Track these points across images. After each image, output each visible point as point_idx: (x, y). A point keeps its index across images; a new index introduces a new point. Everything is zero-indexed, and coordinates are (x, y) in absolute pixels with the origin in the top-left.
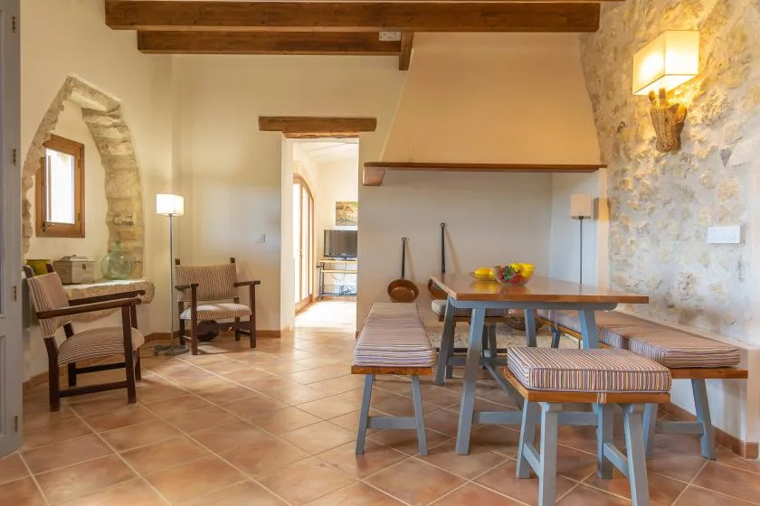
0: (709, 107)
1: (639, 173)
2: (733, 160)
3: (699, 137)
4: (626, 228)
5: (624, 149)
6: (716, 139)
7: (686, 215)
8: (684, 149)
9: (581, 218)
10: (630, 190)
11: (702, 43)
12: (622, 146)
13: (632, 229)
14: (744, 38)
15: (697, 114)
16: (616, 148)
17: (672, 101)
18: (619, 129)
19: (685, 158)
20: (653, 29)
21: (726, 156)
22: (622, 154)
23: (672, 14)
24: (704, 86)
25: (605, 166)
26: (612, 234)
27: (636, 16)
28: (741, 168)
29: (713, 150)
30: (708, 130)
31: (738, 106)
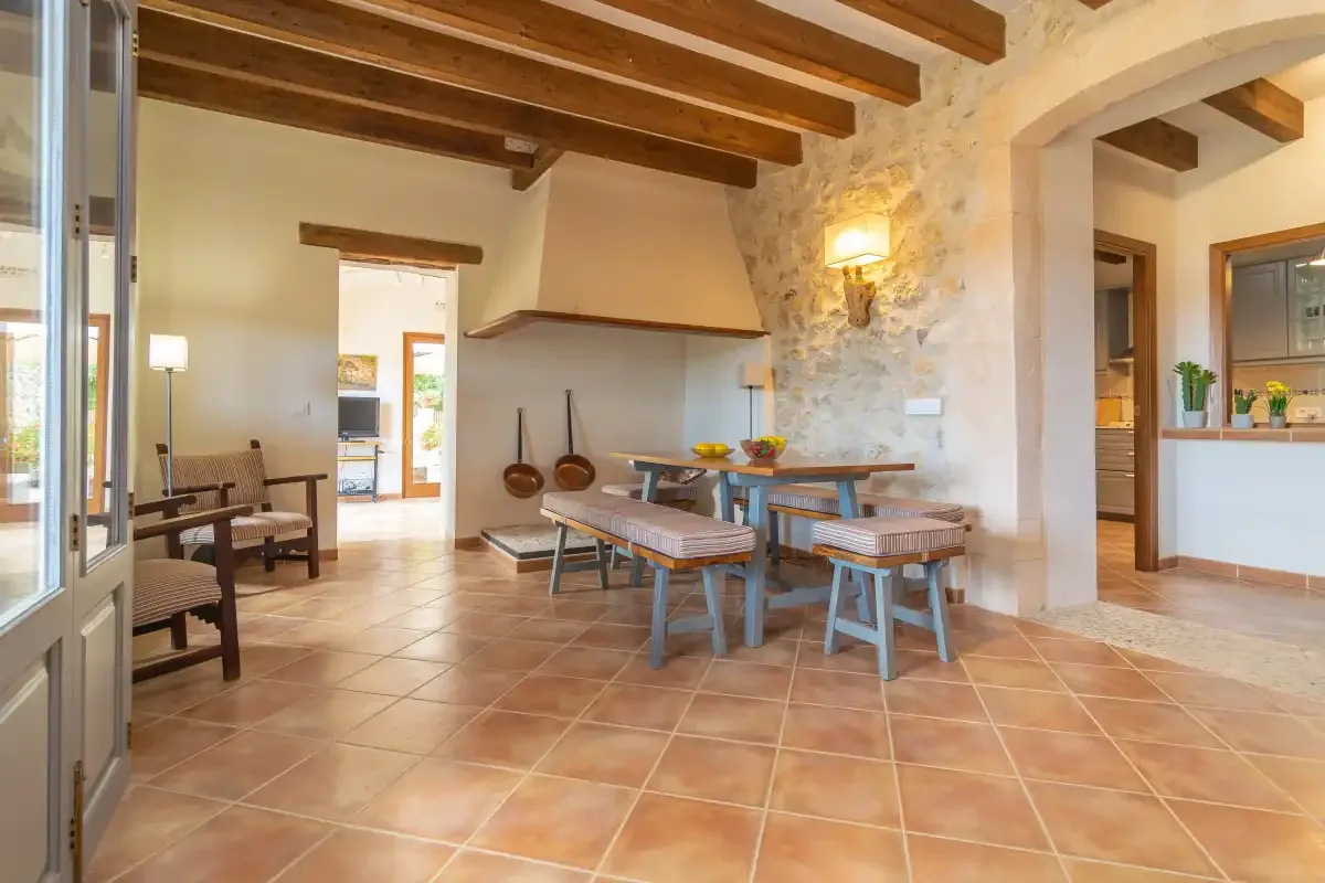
0: (902, 288)
1: (816, 343)
2: (931, 339)
3: (892, 314)
4: (799, 399)
5: (795, 317)
6: (912, 319)
7: (877, 387)
8: (873, 325)
9: (751, 387)
10: (803, 360)
11: (893, 230)
12: (791, 314)
13: (807, 398)
14: (938, 234)
15: (887, 294)
16: (784, 316)
17: (867, 279)
18: (787, 296)
19: (873, 333)
20: (832, 203)
21: (922, 336)
22: (793, 322)
23: (855, 194)
24: (896, 270)
25: (768, 334)
26: (778, 405)
27: (808, 186)
28: (940, 348)
29: (908, 328)
30: (900, 310)
31: (934, 293)
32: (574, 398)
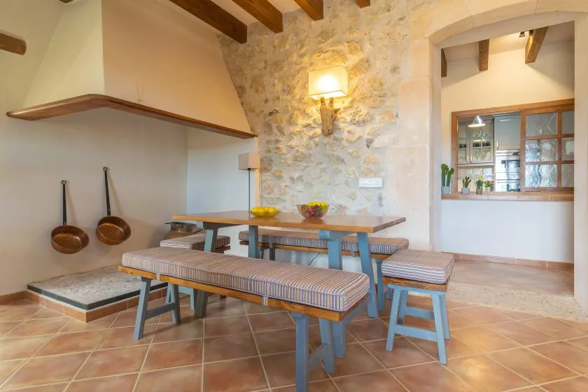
0: (355, 114)
1: (293, 143)
2: (375, 144)
3: (347, 129)
4: (280, 177)
5: (277, 127)
6: (365, 132)
7: (337, 172)
8: (336, 135)
9: (249, 169)
10: (284, 154)
11: (350, 79)
12: (274, 126)
13: (285, 176)
14: (381, 84)
15: (345, 117)
16: (268, 127)
18: (271, 114)
19: (336, 139)
20: (306, 59)
21: (369, 143)
22: (275, 130)
23: (323, 56)
24: (352, 102)
25: (257, 136)
26: (262, 182)
27: (288, 47)
28: (379, 150)
29: (360, 138)
30: (354, 126)
31: (378, 118)
32: (110, 173)
